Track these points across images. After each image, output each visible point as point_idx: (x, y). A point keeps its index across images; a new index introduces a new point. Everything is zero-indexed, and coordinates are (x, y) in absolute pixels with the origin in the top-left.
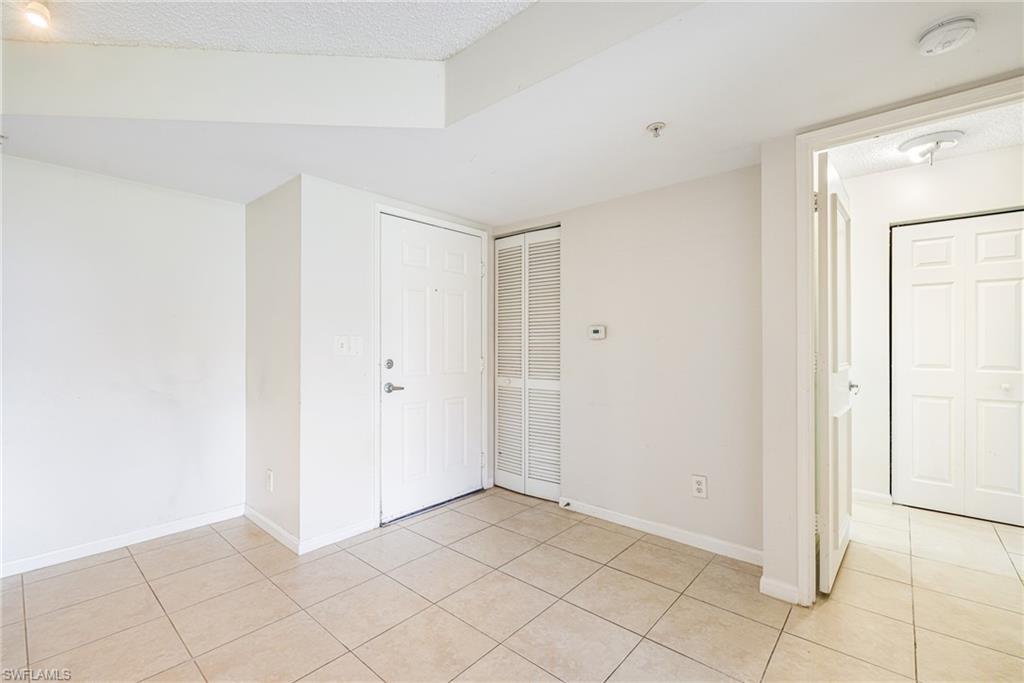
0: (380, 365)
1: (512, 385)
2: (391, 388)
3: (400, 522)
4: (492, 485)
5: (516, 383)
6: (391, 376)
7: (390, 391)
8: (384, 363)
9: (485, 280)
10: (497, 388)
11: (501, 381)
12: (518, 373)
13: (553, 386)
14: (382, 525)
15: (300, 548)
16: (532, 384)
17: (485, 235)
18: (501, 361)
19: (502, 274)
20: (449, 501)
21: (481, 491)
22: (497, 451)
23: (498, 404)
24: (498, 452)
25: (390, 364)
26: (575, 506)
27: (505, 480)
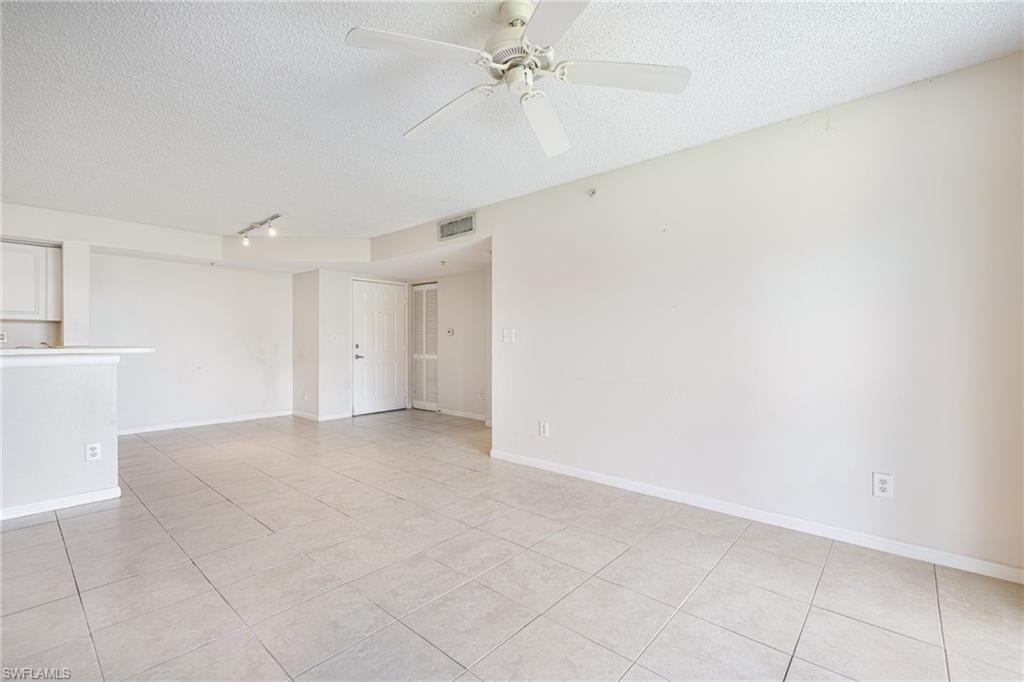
0: (352, 346)
1: (419, 358)
2: (357, 357)
4: (411, 407)
5: (421, 356)
6: (358, 351)
7: (357, 359)
8: (354, 345)
11: (415, 356)
12: (422, 352)
13: (435, 357)
14: (353, 416)
15: (319, 419)
16: (427, 356)
17: (408, 285)
18: (414, 346)
19: (415, 303)
21: (405, 409)
23: (414, 367)
24: (414, 390)
25: (357, 346)
26: (443, 411)
27: (419, 404)
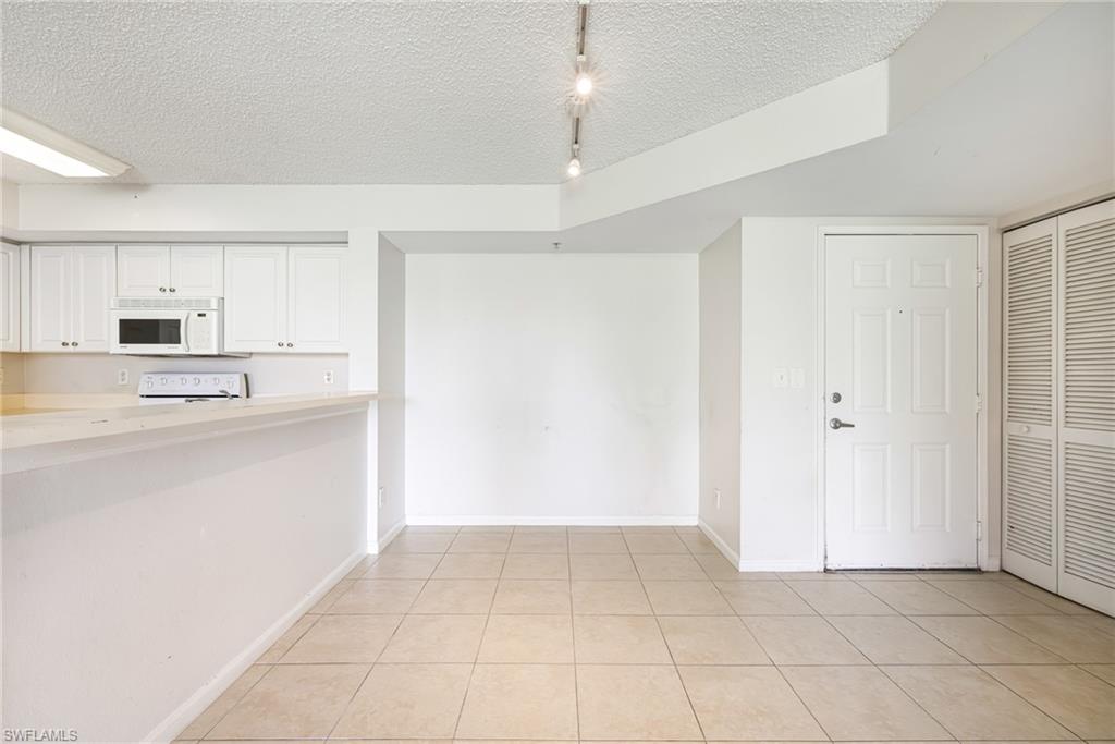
0: (825, 398)
1: (1032, 435)
2: (838, 424)
3: (848, 574)
4: (998, 569)
5: (1040, 432)
6: (838, 412)
7: (836, 428)
8: (830, 397)
9: (984, 291)
10: (1006, 438)
11: (1012, 428)
12: (1046, 419)
14: (826, 570)
15: (741, 565)
16: (1070, 435)
17: (983, 232)
18: (1013, 399)
19: (1015, 279)
20: (920, 569)
21: (977, 571)
22: (1006, 524)
23: (1008, 459)
24: (1008, 525)
25: (837, 398)
27: (1019, 564)
